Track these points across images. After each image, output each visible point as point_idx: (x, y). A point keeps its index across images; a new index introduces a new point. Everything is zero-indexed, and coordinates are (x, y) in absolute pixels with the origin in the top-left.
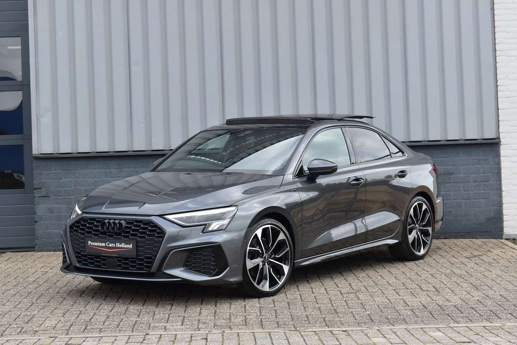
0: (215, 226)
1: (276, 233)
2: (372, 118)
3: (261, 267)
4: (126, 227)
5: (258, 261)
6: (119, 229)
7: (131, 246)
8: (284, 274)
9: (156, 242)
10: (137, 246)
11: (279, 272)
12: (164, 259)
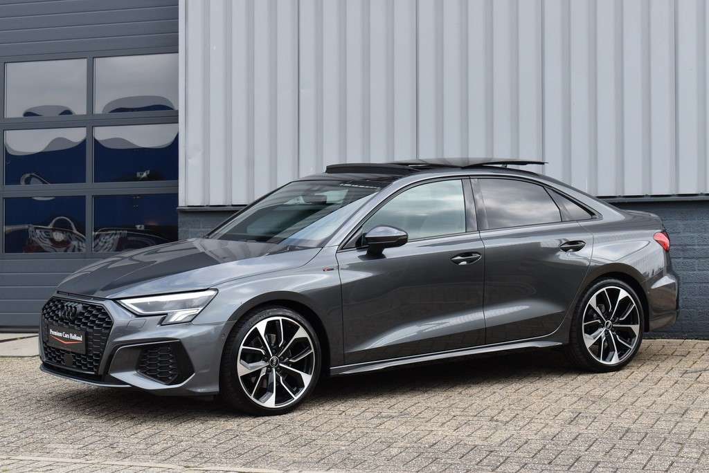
0: (180, 315)
1: (290, 329)
2: (543, 163)
3: (263, 374)
4: (82, 314)
5: (261, 364)
6: (74, 314)
7: (80, 339)
8: (304, 386)
9: (103, 335)
10: (86, 339)
11: (296, 383)
12: (111, 357)
